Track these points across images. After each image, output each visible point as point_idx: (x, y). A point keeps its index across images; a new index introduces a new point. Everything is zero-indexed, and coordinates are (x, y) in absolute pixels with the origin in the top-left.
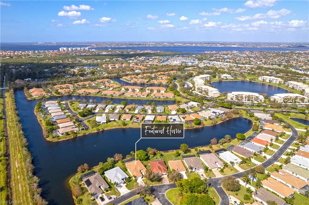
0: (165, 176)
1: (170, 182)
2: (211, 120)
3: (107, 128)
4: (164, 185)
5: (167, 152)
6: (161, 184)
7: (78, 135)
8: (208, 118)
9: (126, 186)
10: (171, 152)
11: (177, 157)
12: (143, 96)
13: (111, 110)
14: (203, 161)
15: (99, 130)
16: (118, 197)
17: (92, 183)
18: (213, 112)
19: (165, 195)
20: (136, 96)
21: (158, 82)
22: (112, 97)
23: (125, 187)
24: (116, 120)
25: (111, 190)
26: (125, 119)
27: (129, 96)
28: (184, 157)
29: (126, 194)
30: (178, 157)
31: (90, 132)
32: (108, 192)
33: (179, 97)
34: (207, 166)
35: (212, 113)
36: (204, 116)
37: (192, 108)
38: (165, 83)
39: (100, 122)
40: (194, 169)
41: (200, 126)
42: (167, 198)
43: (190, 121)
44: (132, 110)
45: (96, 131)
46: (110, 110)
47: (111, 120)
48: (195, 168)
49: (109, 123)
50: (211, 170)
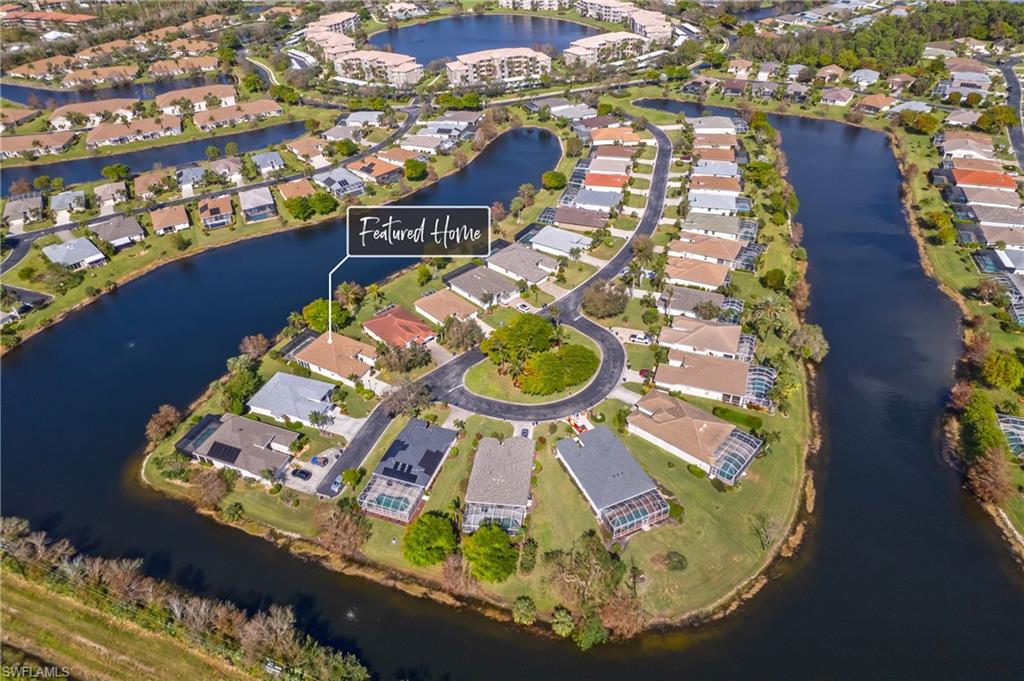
0: (432, 345)
1: (454, 354)
2: (445, 155)
3: (124, 277)
4: (445, 367)
6: (437, 368)
7: (25, 336)
8: (433, 152)
9: (345, 412)
10: (398, 277)
11: (425, 286)
12: (168, 133)
13: (81, 209)
14: (502, 271)
15: (98, 291)
16: (344, 449)
17: (239, 447)
18: (440, 131)
19: (466, 388)
20: (140, 138)
21: (183, 69)
23: (343, 416)
24: (137, 238)
25: (308, 441)
26: (170, 228)
27: (107, 143)
28: (446, 280)
29: (359, 433)
30: (429, 283)
31: (68, 309)
32: (303, 451)
33: (299, 107)
34: (520, 279)
35: (438, 136)
36: (419, 149)
37: (367, 134)
38: (212, 68)
39: (77, 265)
40: (495, 298)
41: (428, 183)
42: (476, 394)
43: (388, 173)
44: (166, 191)
45: (87, 301)
46: (78, 212)
47: (117, 242)
48: (498, 296)
49: (115, 259)
50: (534, 288)
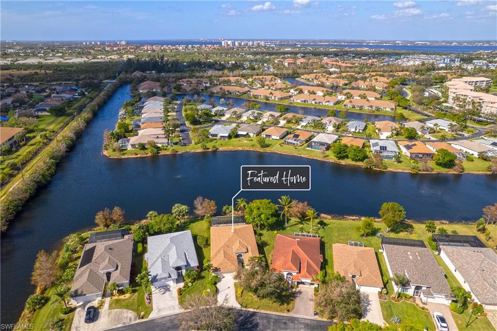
0: (308, 289)
1: (316, 314)
2: (485, 160)
3: (224, 148)
4: (293, 320)
5: (341, 219)
6: (286, 314)
7: (162, 153)
8: (476, 155)
9: (180, 292)
10: (353, 220)
11: (364, 238)
12: (327, 104)
13: (252, 118)
14: (452, 267)
15: (208, 149)
17: (94, 259)
20: (313, 102)
21: (367, 86)
22: (267, 102)
23: (175, 294)
24: (251, 135)
25: (134, 291)
26: (269, 136)
27: (299, 101)
28: (385, 241)
30: (370, 238)
31: (188, 150)
32: (122, 297)
33: (407, 111)
34: (466, 287)
35: (491, 147)
36: (465, 150)
37: (434, 132)
38: (381, 88)
39: (216, 135)
40: (413, 287)
41: (451, 172)
43: (424, 154)
44: (292, 123)
45: (199, 150)
46: (250, 119)
47: (240, 133)
48: (418, 288)
49: (233, 139)
50: (478, 309)
